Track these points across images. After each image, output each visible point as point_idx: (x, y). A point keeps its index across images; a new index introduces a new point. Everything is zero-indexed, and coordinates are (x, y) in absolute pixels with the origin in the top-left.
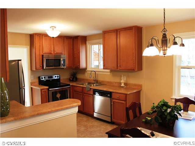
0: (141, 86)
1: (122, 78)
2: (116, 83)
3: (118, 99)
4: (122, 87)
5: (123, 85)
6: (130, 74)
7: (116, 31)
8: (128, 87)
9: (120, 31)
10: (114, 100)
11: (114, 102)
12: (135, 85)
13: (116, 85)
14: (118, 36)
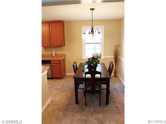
0: (65, 55)
1: (53, 51)
2: (48, 55)
3: (55, 63)
4: (54, 57)
5: (54, 55)
6: (58, 49)
7: (48, 23)
8: (57, 56)
9: (51, 23)
10: (52, 65)
11: (52, 66)
12: (61, 55)
13: (49, 56)
14: (50, 26)
